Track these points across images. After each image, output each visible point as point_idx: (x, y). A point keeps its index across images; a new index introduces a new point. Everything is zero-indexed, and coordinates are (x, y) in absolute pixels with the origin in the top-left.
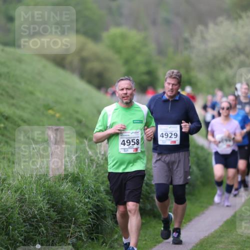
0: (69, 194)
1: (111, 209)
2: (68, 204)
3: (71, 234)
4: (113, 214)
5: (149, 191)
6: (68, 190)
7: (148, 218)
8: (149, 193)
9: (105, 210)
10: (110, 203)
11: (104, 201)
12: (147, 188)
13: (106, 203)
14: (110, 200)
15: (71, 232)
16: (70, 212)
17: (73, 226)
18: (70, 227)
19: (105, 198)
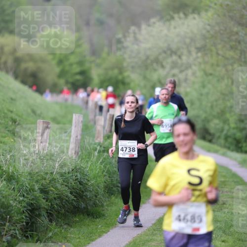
0: (4, 193)
1: (46, 207)
2: (3, 203)
3: (6, 231)
4: (47, 213)
5: (83, 189)
6: (3, 189)
7: (82, 216)
8: (83, 192)
9: (40, 208)
10: (44, 201)
11: (39, 200)
12: (81, 186)
13: (41, 202)
14: (44, 199)
15: (5, 230)
16: (5, 211)
17: (7, 224)
18: (5, 225)
19: (40, 196)
